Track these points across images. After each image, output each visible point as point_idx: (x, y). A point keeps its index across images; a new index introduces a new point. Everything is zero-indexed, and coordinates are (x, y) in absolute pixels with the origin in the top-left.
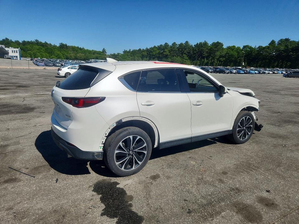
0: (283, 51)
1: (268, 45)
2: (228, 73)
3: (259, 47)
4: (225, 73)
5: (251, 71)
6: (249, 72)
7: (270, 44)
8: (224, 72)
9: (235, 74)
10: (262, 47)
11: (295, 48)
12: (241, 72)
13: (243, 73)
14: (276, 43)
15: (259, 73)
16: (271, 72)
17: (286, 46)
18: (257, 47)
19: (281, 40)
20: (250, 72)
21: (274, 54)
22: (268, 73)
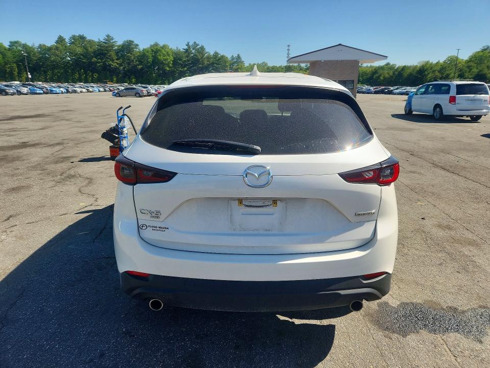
0: (81, 55)
1: (55, 44)
2: (13, 94)
3: (40, 46)
4: (7, 94)
5: (54, 89)
6: (51, 91)
7: (57, 42)
8: (4, 93)
9: (26, 94)
10: (45, 46)
11: (98, 51)
12: (38, 92)
13: (41, 94)
14: (67, 40)
15: (68, 92)
16: (84, 90)
17: (85, 48)
18: (37, 45)
19: (74, 37)
20: (53, 91)
21: (69, 59)
22: (81, 92)
